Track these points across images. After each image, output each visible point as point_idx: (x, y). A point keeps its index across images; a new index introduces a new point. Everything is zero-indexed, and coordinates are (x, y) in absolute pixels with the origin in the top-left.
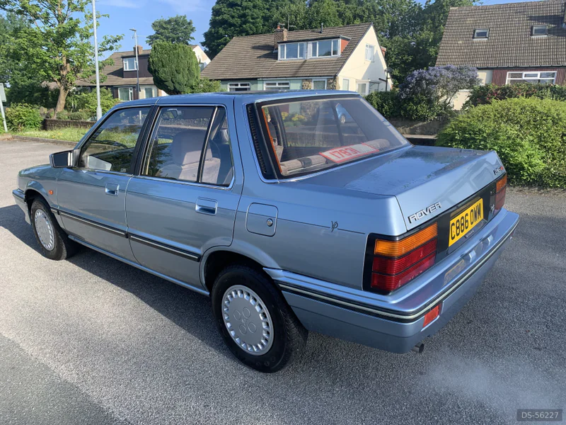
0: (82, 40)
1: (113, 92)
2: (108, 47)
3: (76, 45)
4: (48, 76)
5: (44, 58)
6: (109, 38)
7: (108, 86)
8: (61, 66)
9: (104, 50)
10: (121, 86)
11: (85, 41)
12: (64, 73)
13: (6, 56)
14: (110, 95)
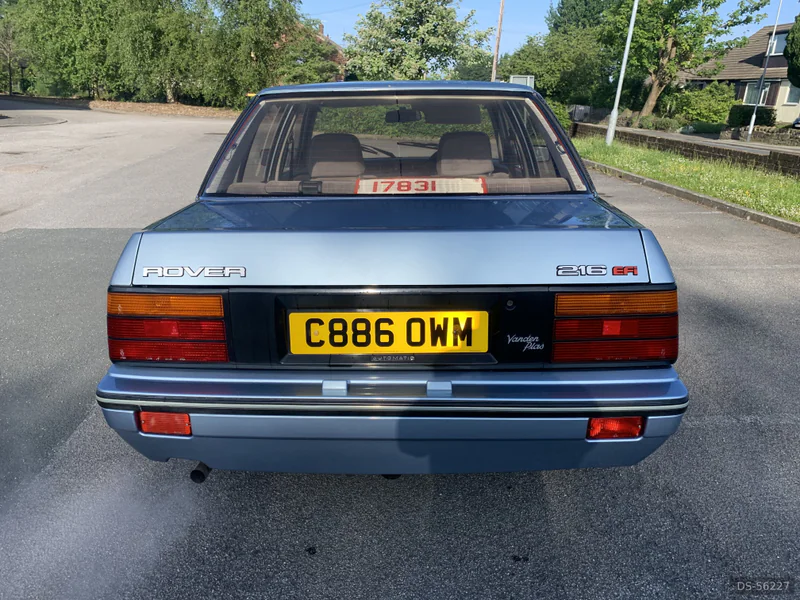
0: (704, 11)
1: (736, 91)
2: (743, 18)
3: (693, 19)
4: (641, 66)
5: (641, 41)
6: (746, 4)
7: (731, 81)
8: (663, 51)
9: (735, 24)
10: (752, 80)
11: (710, 12)
12: (664, 61)
13: (598, 41)
14: (733, 94)
